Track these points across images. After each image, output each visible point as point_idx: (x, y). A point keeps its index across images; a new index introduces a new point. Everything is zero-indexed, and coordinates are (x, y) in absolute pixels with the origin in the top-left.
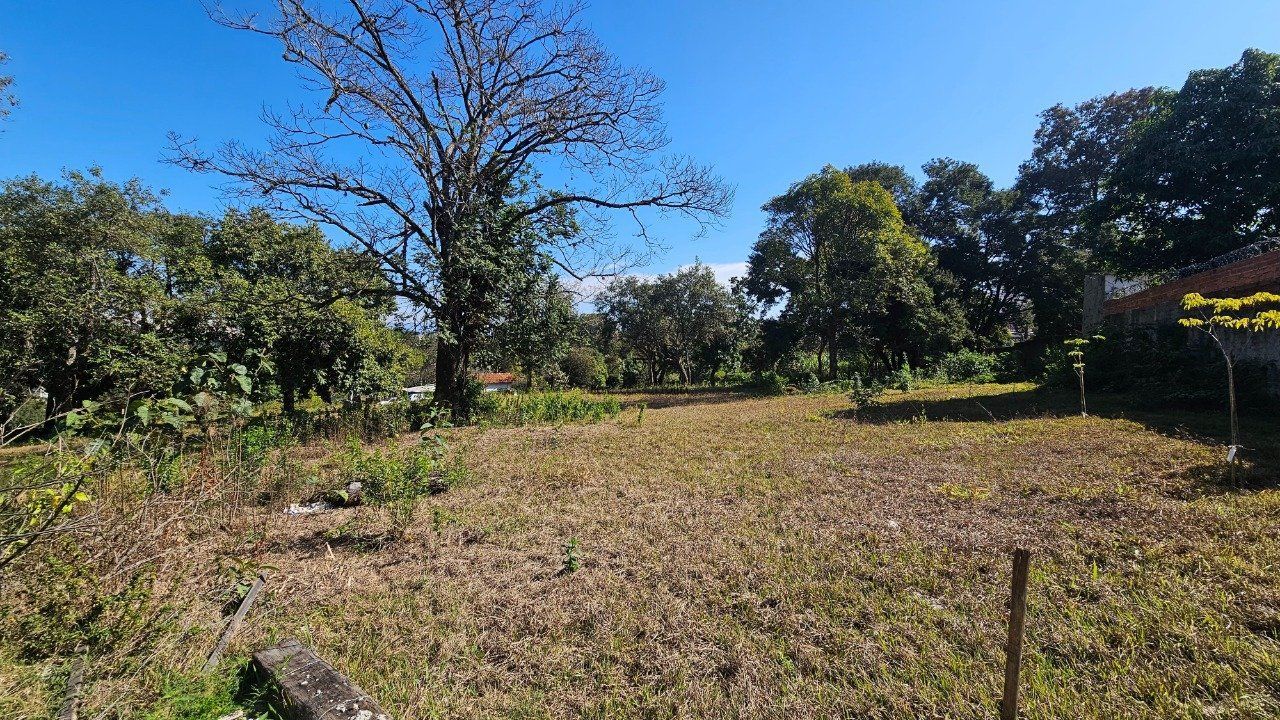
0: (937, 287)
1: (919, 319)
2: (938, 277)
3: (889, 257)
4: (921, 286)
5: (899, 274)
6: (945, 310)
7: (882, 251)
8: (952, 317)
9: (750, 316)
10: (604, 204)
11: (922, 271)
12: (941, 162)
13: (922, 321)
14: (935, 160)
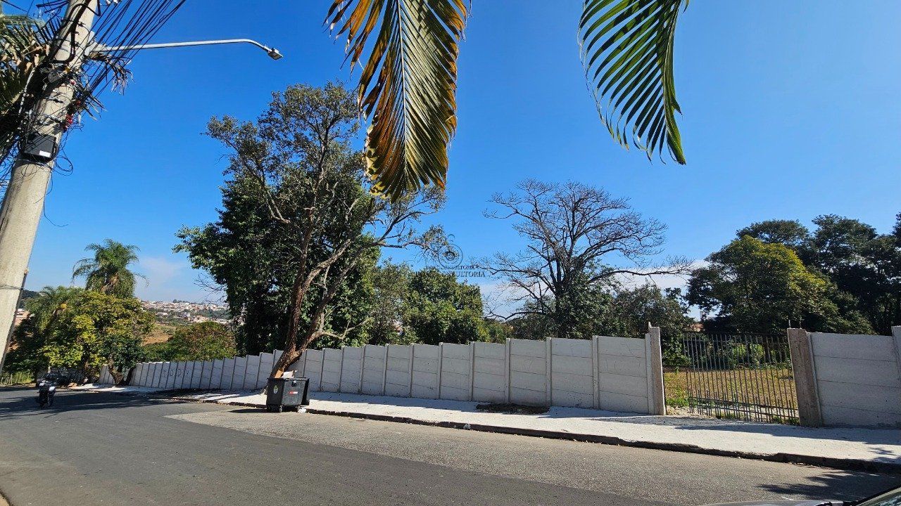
0: (841, 303)
1: (829, 324)
2: (841, 296)
3: (798, 289)
4: (827, 303)
5: (808, 298)
6: (850, 318)
7: (792, 285)
8: (857, 323)
9: (685, 315)
10: (636, 274)
11: (826, 294)
12: (827, 217)
13: (832, 325)
14: (822, 216)
